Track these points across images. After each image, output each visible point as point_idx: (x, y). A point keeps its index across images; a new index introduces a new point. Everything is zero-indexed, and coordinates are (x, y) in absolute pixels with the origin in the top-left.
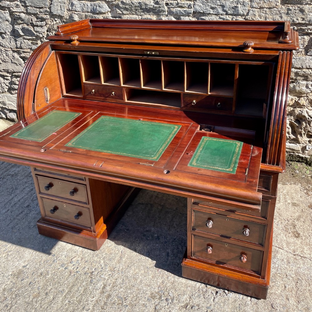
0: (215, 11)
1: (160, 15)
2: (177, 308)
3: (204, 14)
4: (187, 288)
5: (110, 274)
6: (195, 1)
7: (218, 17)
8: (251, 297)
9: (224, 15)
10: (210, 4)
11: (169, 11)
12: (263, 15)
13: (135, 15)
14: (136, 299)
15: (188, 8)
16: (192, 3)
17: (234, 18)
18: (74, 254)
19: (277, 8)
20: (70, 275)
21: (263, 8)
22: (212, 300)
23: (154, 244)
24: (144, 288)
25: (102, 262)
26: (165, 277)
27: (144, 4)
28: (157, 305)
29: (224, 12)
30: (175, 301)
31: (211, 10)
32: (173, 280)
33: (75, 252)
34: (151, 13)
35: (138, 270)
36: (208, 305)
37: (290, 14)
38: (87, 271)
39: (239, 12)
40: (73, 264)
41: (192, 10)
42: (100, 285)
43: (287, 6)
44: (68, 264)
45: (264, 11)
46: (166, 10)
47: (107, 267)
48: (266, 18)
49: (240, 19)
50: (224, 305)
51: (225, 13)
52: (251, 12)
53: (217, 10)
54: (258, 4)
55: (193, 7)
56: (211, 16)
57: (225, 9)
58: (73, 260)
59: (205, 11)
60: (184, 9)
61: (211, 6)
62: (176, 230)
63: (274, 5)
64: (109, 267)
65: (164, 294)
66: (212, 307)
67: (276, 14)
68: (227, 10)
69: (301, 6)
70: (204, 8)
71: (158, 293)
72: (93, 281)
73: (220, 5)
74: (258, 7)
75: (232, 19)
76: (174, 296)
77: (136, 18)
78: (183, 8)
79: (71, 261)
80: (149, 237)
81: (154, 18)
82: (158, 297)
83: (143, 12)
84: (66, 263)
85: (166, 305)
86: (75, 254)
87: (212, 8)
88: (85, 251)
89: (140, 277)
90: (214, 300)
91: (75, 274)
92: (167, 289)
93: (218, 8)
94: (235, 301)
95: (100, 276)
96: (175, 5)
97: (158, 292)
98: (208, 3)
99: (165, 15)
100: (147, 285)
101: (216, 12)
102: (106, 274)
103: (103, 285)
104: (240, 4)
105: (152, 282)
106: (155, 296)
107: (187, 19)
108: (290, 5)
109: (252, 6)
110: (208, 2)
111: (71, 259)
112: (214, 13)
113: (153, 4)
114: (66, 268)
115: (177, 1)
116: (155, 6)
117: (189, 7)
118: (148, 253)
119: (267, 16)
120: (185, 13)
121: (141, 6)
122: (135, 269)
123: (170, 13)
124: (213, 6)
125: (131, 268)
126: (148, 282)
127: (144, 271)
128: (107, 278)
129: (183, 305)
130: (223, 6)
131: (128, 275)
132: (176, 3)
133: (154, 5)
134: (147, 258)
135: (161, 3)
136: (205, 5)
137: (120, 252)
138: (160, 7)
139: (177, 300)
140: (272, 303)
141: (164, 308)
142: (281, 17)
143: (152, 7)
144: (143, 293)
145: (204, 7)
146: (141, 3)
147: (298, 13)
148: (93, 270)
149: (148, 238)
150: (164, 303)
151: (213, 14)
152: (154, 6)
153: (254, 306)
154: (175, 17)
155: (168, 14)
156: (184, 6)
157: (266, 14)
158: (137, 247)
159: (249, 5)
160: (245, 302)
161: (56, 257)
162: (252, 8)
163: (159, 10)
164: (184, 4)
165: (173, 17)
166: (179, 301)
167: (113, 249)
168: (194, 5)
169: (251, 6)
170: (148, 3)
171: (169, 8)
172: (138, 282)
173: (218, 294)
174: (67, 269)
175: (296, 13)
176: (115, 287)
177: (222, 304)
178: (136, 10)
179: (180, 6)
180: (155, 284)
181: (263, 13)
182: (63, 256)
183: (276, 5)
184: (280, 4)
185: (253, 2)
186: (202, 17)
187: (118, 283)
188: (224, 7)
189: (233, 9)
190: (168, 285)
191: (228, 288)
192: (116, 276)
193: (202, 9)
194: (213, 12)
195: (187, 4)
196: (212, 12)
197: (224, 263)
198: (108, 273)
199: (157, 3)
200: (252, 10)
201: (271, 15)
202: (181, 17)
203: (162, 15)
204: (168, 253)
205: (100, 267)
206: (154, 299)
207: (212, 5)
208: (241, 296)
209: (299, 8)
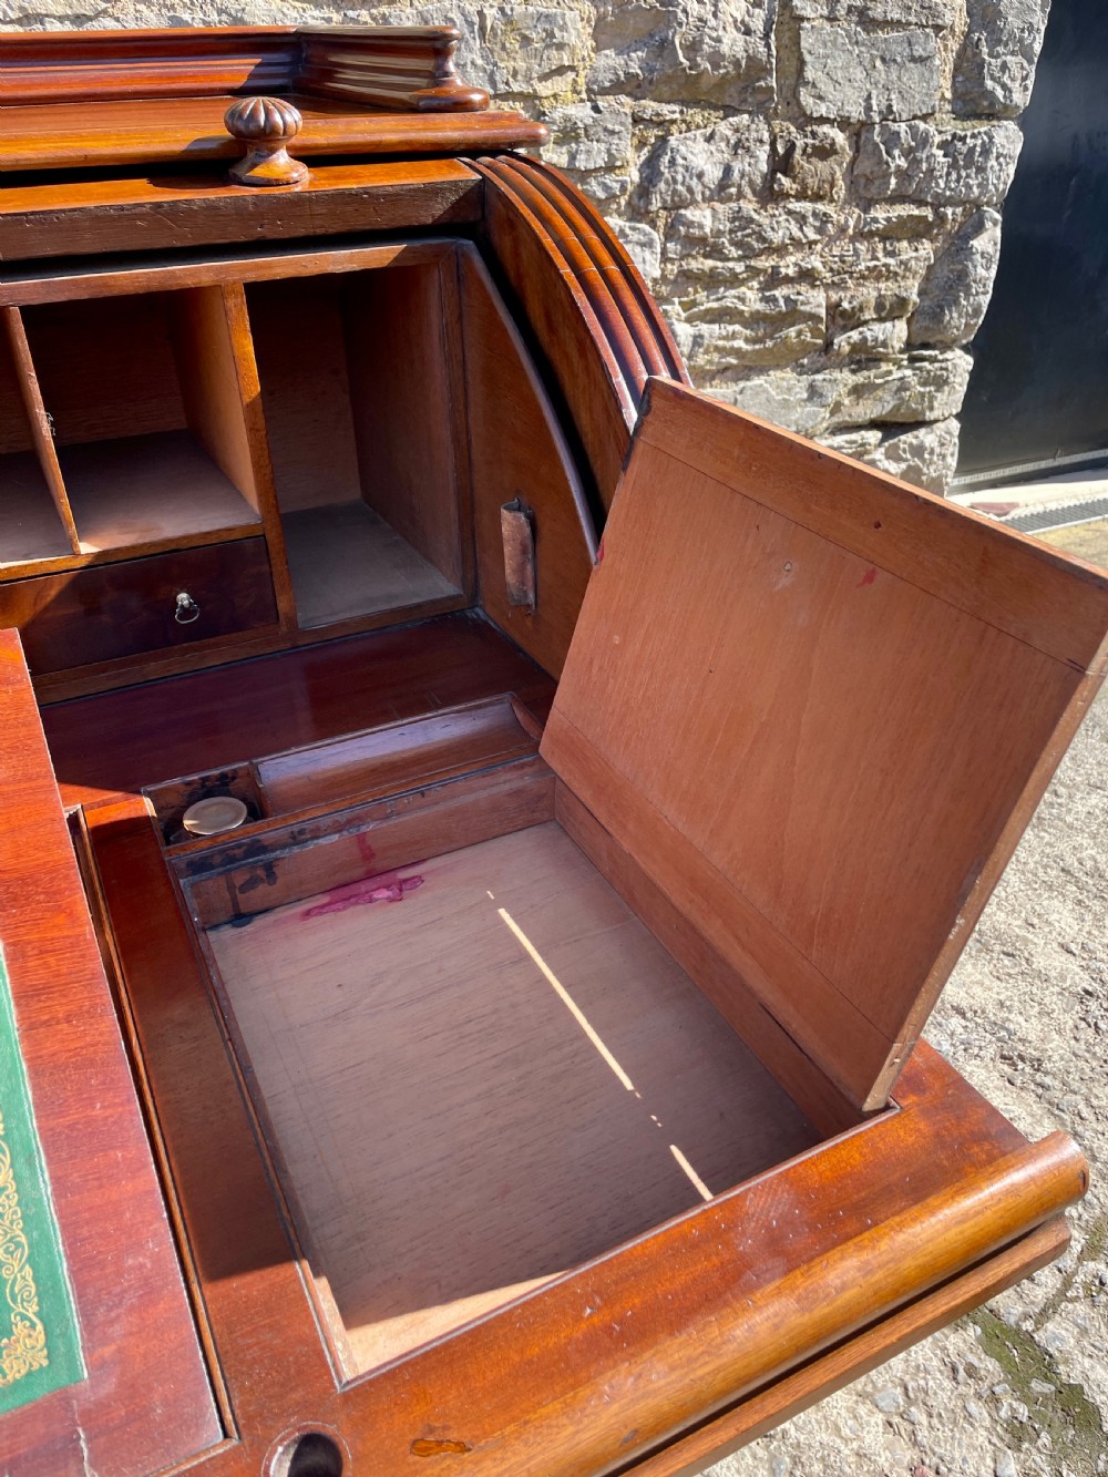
19: (117, 20)
209: (224, 17)
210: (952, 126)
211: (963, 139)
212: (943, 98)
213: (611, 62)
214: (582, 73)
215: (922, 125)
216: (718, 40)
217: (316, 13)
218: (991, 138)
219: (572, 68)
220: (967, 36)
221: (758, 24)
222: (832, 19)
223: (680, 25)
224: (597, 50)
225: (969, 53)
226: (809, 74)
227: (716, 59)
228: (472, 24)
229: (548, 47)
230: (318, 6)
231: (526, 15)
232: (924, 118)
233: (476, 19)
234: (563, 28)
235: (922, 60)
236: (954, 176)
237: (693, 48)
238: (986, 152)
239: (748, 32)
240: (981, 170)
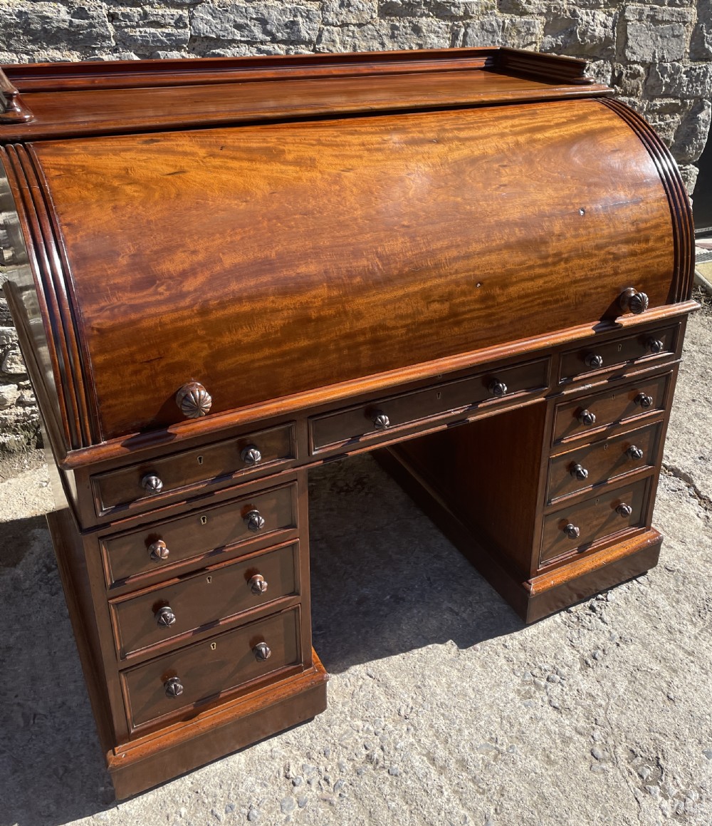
0: (246, 33)
1: (95, 49)
2: (580, 677)
3: (220, 42)
4: (551, 637)
5: (406, 729)
6: (191, 9)
7: (254, 50)
8: (635, 578)
9: (268, 44)
10: (232, 16)
11: (119, 37)
12: (350, 40)
13: (6, 53)
14: (510, 723)
15: (177, 27)
16: (185, 13)
17: (291, 49)
18: (278, 765)
19: (373, 25)
20: (331, 804)
21: (347, 25)
22: (602, 624)
23: (408, 614)
24: (496, 695)
25: (360, 723)
26: (500, 649)
27: (38, 16)
28: (550, 702)
29: (267, 36)
30: (564, 671)
31: (235, 30)
32: (517, 643)
33: (273, 758)
34: (62, 44)
35: (444, 680)
36: (608, 635)
37: (396, 37)
38: (354, 766)
39: (300, 36)
40: (303, 781)
41: (187, 33)
42: (418, 762)
43: (390, 20)
44: (296, 792)
45: (350, 31)
46: (112, 35)
47: (383, 724)
48: (354, 47)
49: (306, 51)
50: (624, 617)
51: (269, 39)
52: (326, 33)
53: (251, 31)
54: (337, 15)
55: (189, 26)
56: (238, 47)
57: (269, 27)
58: (292, 776)
59: (221, 33)
60: (166, 31)
61: (235, 21)
62: (408, 563)
63: (367, 17)
64: (385, 721)
65: (533, 676)
66: (615, 633)
67: (374, 38)
68: (274, 30)
69: (414, 20)
70: (219, 27)
71: (524, 683)
72: (397, 769)
73: (256, 19)
74: (339, 24)
75: (287, 51)
76: (552, 666)
77: (13, 60)
78: (162, 27)
79: (291, 780)
80: (380, 610)
81: (75, 58)
82: (533, 689)
83: (33, 42)
84: (284, 795)
85: (561, 687)
86: (277, 760)
87: (239, 27)
88: (291, 736)
89: (464, 684)
90: (603, 622)
91: (340, 795)
92: (528, 664)
93: (252, 27)
94: (627, 600)
95: (396, 749)
96: (137, 20)
97: (523, 681)
98: (228, 15)
99: (108, 47)
100: (494, 686)
101: (248, 36)
102: (401, 737)
103: (425, 759)
104: (302, 16)
105: (493, 674)
106: (528, 692)
107: (175, 55)
108: (394, 18)
109: (326, 20)
110: (227, 11)
111: (282, 778)
112: (243, 39)
113: (68, 17)
114: (301, 804)
115: (142, 9)
116: (76, 21)
117: (179, 23)
118: (420, 637)
119: (357, 42)
120: (167, 40)
121: (29, 24)
122: (435, 681)
123: (125, 42)
124: (240, 21)
125: (429, 685)
126: (488, 681)
127: (456, 671)
128: (412, 740)
129: (579, 666)
130: (263, 22)
131: (442, 700)
132: (140, 15)
133: (73, 20)
134: (430, 646)
135: (94, 13)
136: (220, 19)
137: (364, 677)
138: (92, 26)
139: (562, 666)
140: (663, 566)
141: (566, 694)
142: (383, 44)
143: (66, 25)
144: (506, 703)
145: (217, 23)
146: (26, 13)
147: (410, 34)
148: (364, 752)
149: (381, 613)
150: (556, 690)
151: (241, 41)
152: (71, 21)
153: (652, 586)
154: (140, 52)
155: (117, 44)
156: (163, 22)
157: (353, 37)
158: (385, 644)
159: (319, 18)
160: (637, 591)
161: (244, 806)
162: (326, 25)
163: (90, 34)
164: (163, 16)
165: (132, 54)
166: (568, 666)
167: (346, 685)
168: (192, 18)
169: (322, 21)
170: (50, 15)
171: (117, 28)
172: (473, 697)
173: (598, 609)
174: (305, 803)
175: (406, 34)
176: (449, 740)
177: (620, 618)
178: (10, 36)
179: (154, 21)
180: (502, 673)
181: (348, 36)
182: (258, 789)
183: (372, 18)
184: (378, 16)
185: (328, 11)
186: (214, 51)
187: (444, 728)
188: (267, 23)
189: (287, 28)
190: (522, 657)
191: (596, 590)
192: (422, 721)
193: (213, 28)
194: (241, 36)
195: (172, 15)
196: (239, 38)
197: (590, 544)
198: (400, 730)
199: (81, 13)
200: (327, 30)
201: (363, 40)
202: (159, 52)
203: (101, 48)
204: (451, 610)
205: (369, 736)
206: (532, 696)
207: (236, 19)
208: (624, 587)
209: (411, 25)
210: (689, 64)
211: (695, 70)
212: (686, 52)
213: (550, 40)
214: (539, 44)
215: (677, 64)
216: (594, 30)
217: (443, 23)
218: (707, 69)
219: (535, 42)
220: (697, 25)
221: (610, 24)
222: (640, 20)
223: (579, 25)
224: (545, 35)
225: (698, 32)
226: (630, 44)
227: (593, 37)
228: (499, 26)
229: (527, 34)
230: (444, 20)
231: (520, 22)
232: (678, 61)
233: (501, 24)
234: (534, 27)
235: (678, 36)
236: (691, 86)
237: (583, 33)
238: (705, 75)
239: (606, 27)
240: (703, 83)
